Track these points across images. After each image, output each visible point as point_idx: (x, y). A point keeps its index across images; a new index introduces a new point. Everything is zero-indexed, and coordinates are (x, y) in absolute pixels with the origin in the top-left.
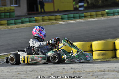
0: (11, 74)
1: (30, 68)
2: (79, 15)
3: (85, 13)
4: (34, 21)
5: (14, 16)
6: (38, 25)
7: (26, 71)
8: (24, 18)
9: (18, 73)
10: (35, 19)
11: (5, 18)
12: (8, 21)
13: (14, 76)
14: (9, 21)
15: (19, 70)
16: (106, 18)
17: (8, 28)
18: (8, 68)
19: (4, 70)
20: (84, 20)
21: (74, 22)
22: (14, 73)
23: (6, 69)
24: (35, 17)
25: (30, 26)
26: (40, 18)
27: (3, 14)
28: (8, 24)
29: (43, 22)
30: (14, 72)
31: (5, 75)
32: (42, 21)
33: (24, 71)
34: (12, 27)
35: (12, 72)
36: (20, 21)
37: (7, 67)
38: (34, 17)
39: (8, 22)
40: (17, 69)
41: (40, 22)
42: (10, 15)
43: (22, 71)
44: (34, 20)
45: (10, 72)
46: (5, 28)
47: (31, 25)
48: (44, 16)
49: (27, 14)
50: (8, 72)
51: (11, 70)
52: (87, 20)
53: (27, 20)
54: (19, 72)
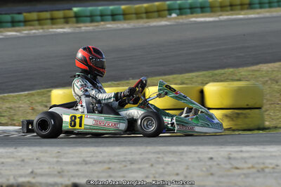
2: (12, 18)
3: (25, 14)
16: (91, 28)
20: (41, 31)
21: (18, 34)
52: (46, 30)
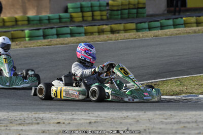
0: (169, 127)
1: (200, 115)
4: (182, 24)
5: (145, 15)
6: (190, 31)
7: (196, 122)
8: (166, 19)
9: (182, 125)
10: (184, 20)
11: (129, 18)
12: (137, 24)
13: (178, 132)
14: (139, 24)
15: (182, 120)
17: (139, 36)
18: (160, 115)
19: (153, 119)
22: (176, 127)
23: (157, 116)
24: (184, 18)
25: (177, 34)
26: (193, 19)
27: (126, 11)
28: (138, 30)
29: (197, 26)
30: (174, 124)
31: (160, 129)
32: (195, 24)
33: (193, 122)
34: (145, 34)
35: (171, 123)
36: (158, 24)
37: (158, 112)
38: (182, 18)
39: (136, 26)
40: (178, 117)
41: (193, 27)
42: (137, 13)
43: (189, 123)
44: (183, 22)
45: (167, 124)
46: (134, 36)
47: (178, 32)
48: (200, 17)
49: (166, 12)
50: (162, 123)
51: (166, 119)
53: (170, 22)
54: (183, 123)
